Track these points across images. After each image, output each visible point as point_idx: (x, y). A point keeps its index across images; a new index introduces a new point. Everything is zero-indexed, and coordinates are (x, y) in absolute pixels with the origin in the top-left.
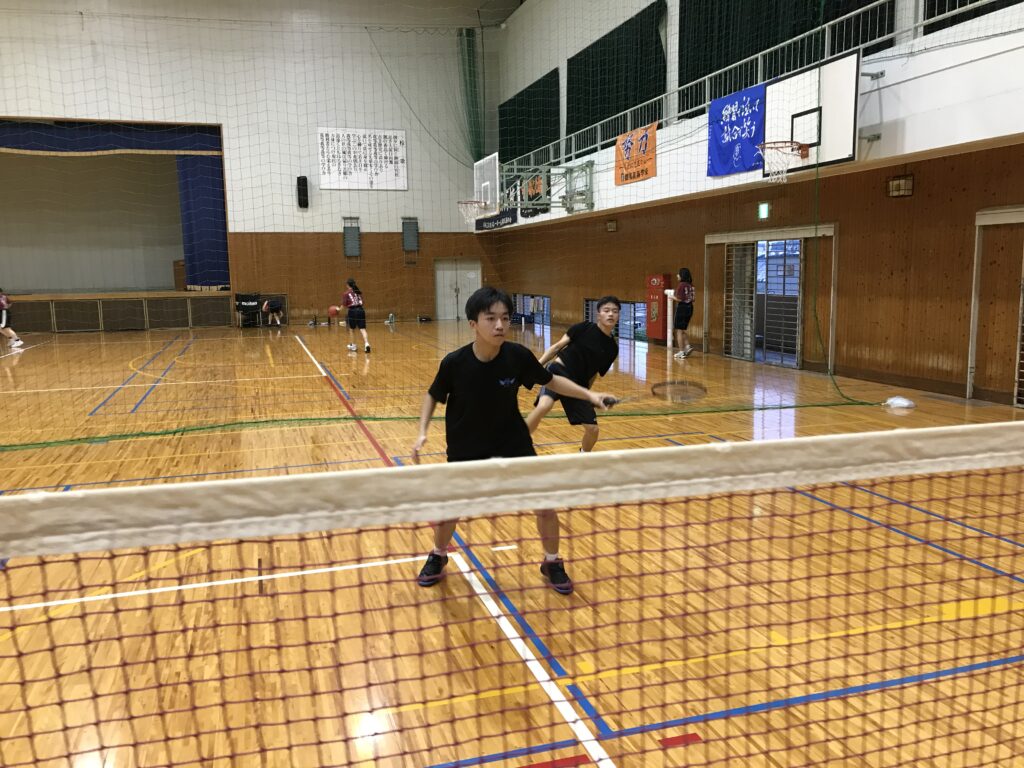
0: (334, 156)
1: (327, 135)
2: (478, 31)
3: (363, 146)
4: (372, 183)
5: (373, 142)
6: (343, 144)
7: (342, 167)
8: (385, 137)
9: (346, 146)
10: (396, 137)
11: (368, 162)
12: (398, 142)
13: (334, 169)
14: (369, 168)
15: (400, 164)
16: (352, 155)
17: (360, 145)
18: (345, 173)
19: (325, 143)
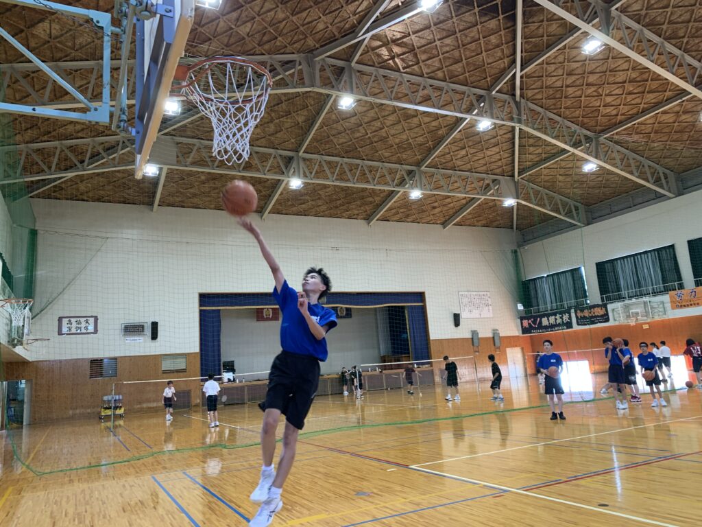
0: (466, 304)
1: (463, 294)
2: (518, 250)
3: (476, 299)
4: (480, 315)
5: (480, 298)
6: (469, 298)
8: (483, 294)
11: (478, 306)
12: (488, 297)
13: (467, 310)
15: (490, 307)
16: (473, 303)
18: (471, 312)
19: (462, 298)
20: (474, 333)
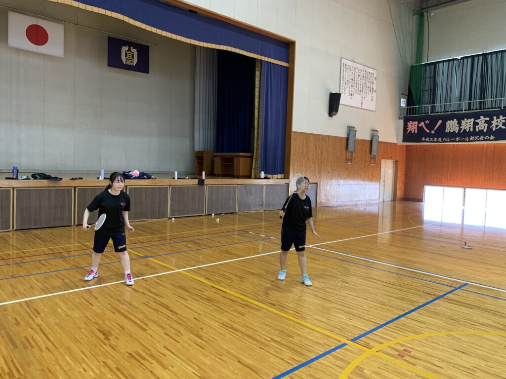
0: (348, 81)
1: (346, 64)
3: (360, 77)
4: (362, 103)
5: (365, 76)
6: (352, 73)
7: (351, 90)
8: (369, 72)
9: (353, 75)
10: (373, 74)
11: (361, 89)
12: (374, 78)
13: (347, 90)
14: (361, 93)
15: (374, 94)
16: (356, 82)
17: (359, 76)
18: (351, 95)
19: (345, 69)
20: (351, 130)
